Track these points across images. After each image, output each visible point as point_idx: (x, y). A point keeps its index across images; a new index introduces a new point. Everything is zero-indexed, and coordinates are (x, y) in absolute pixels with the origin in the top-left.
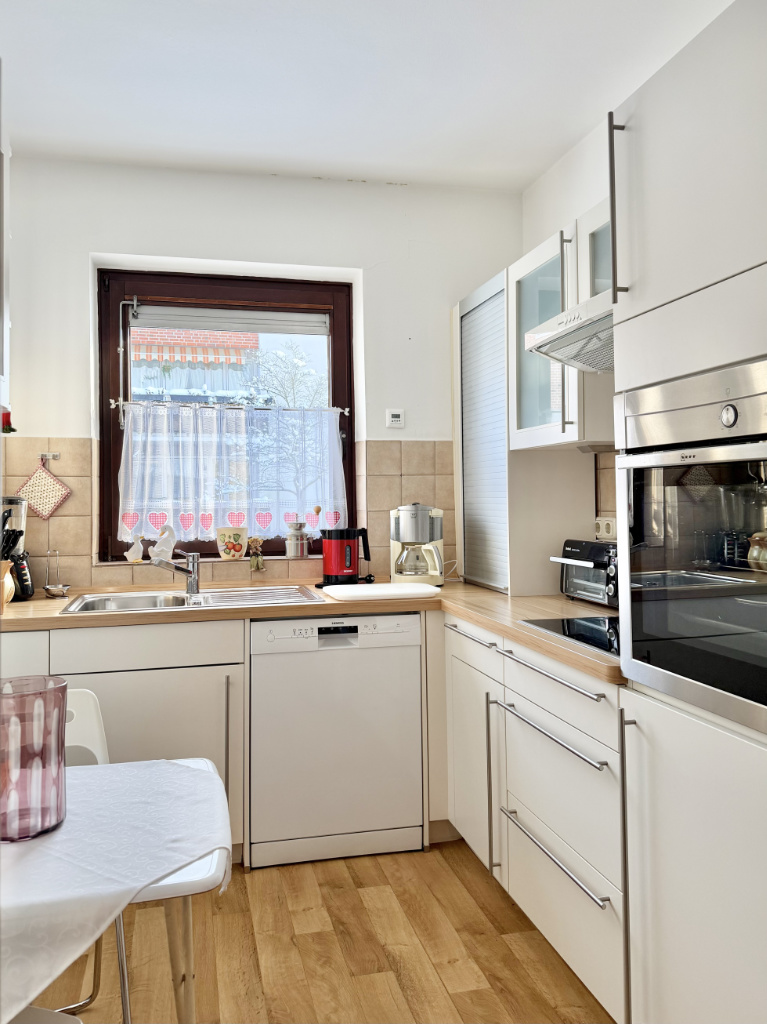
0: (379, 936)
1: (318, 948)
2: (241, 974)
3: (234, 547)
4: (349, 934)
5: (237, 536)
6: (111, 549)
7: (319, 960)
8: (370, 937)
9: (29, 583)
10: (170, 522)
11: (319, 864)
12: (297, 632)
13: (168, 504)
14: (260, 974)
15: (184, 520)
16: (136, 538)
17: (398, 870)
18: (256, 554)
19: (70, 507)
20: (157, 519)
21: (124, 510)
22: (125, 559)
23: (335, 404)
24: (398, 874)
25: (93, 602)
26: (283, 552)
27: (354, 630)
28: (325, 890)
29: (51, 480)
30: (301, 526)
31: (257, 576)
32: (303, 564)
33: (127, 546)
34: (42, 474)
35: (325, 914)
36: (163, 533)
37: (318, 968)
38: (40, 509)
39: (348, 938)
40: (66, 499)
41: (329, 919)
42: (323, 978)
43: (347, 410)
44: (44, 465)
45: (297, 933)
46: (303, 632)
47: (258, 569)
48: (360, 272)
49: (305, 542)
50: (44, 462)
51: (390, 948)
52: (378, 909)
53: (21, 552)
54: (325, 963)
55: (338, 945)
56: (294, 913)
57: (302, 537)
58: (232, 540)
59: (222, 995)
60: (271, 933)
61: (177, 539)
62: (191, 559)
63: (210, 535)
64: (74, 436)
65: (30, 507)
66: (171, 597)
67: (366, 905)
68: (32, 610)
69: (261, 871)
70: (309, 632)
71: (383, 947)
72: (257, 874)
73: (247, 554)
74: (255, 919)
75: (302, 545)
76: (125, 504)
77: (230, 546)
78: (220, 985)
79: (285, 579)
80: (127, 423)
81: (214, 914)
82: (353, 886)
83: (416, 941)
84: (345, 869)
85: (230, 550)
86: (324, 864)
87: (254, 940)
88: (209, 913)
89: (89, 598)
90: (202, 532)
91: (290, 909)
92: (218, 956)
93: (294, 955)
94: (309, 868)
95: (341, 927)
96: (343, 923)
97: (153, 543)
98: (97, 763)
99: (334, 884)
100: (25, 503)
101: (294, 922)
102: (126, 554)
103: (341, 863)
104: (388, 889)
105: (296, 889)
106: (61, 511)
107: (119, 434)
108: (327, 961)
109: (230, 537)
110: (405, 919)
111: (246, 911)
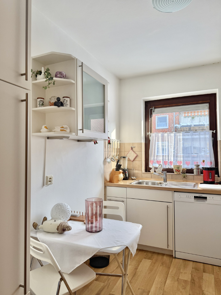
0: (203, 288)
1: (183, 284)
2: (160, 283)
3: (177, 171)
4: (194, 284)
5: (178, 168)
6: (147, 169)
7: (182, 287)
8: (200, 287)
9: (127, 176)
10: (161, 163)
11: (195, 263)
12: (188, 196)
13: (161, 158)
14: (165, 284)
15: (165, 163)
16: (152, 166)
17: (219, 272)
18: (184, 173)
19: (137, 159)
20: (158, 162)
21: (150, 159)
22: (150, 172)
23: (210, 129)
24: (218, 273)
25: (141, 182)
26: (193, 173)
27: (206, 198)
28: (193, 270)
29: (133, 152)
30: (198, 166)
31: (184, 179)
32: (199, 177)
33: (151, 169)
34: (131, 151)
35: (190, 276)
36: (159, 166)
37: (181, 289)
38: (131, 159)
39: (193, 284)
40: (136, 157)
41: (190, 278)
42: (181, 292)
43: (215, 131)
44: (132, 149)
45: (180, 278)
46: (190, 197)
47: (184, 177)
48: (217, 89)
49: (200, 170)
50: (132, 148)
51: (205, 292)
52: (207, 280)
53: (126, 169)
54: (184, 288)
55: (189, 285)
56: (182, 273)
57: (198, 169)
58: (177, 169)
59: (154, 286)
60: (173, 275)
61: (163, 168)
62: (164, 173)
63: (172, 167)
64: (138, 142)
65: (128, 158)
66: (159, 182)
67: (203, 278)
68: (127, 182)
69: (178, 259)
70: (191, 197)
71: (203, 291)
72: (176, 259)
73: (182, 173)
74: (171, 271)
75: (199, 171)
76: (151, 158)
77: (176, 170)
78: (154, 283)
79: (193, 180)
80: (151, 138)
81: (161, 266)
82: (202, 271)
83: (214, 293)
84: (202, 266)
85: (176, 171)
86: (197, 263)
87: (167, 276)
88: (160, 265)
89: (140, 181)
90: (170, 166)
91: (181, 271)
92: (157, 276)
93: (176, 283)
94: (191, 263)
95: (193, 281)
96: (194, 280)
97: (157, 168)
98: (122, 221)
99: (197, 269)
100: (127, 158)
101: (180, 275)
102: (150, 171)
103: (202, 264)
104: (213, 276)
105: (185, 267)
106: (136, 160)
107: (149, 141)
108: (185, 288)
109: (176, 168)
110: (214, 286)
111: (169, 268)
